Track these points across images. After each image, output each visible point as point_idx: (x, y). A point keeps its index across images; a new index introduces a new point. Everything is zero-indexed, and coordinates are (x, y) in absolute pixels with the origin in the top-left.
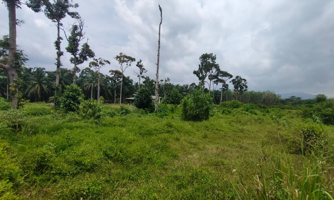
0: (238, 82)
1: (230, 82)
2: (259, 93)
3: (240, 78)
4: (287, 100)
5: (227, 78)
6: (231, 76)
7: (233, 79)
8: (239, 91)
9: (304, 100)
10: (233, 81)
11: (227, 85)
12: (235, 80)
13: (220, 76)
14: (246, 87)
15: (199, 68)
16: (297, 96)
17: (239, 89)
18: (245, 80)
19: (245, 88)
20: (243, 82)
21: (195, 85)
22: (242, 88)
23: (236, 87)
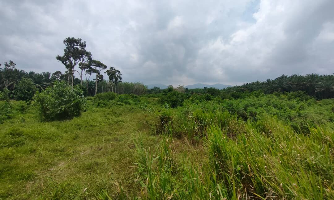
0: (112, 73)
1: (105, 73)
2: (131, 84)
3: (114, 69)
4: (152, 89)
5: (101, 68)
6: (105, 67)
7: (108, 70)
8: (114, 82)
9: (162, 90)
10: (108, 71)
11: (102, 76)
12: (110, 71)
13: (93, 66)
14: (121, 79)
15: (65, 54)
16: (158, 87)
17: (114, 80)
18: (119, 72)
19: (119, 80)
20: (117, 73)
21: (61, 74)
22: (116, 79)
23: (111, 78)
